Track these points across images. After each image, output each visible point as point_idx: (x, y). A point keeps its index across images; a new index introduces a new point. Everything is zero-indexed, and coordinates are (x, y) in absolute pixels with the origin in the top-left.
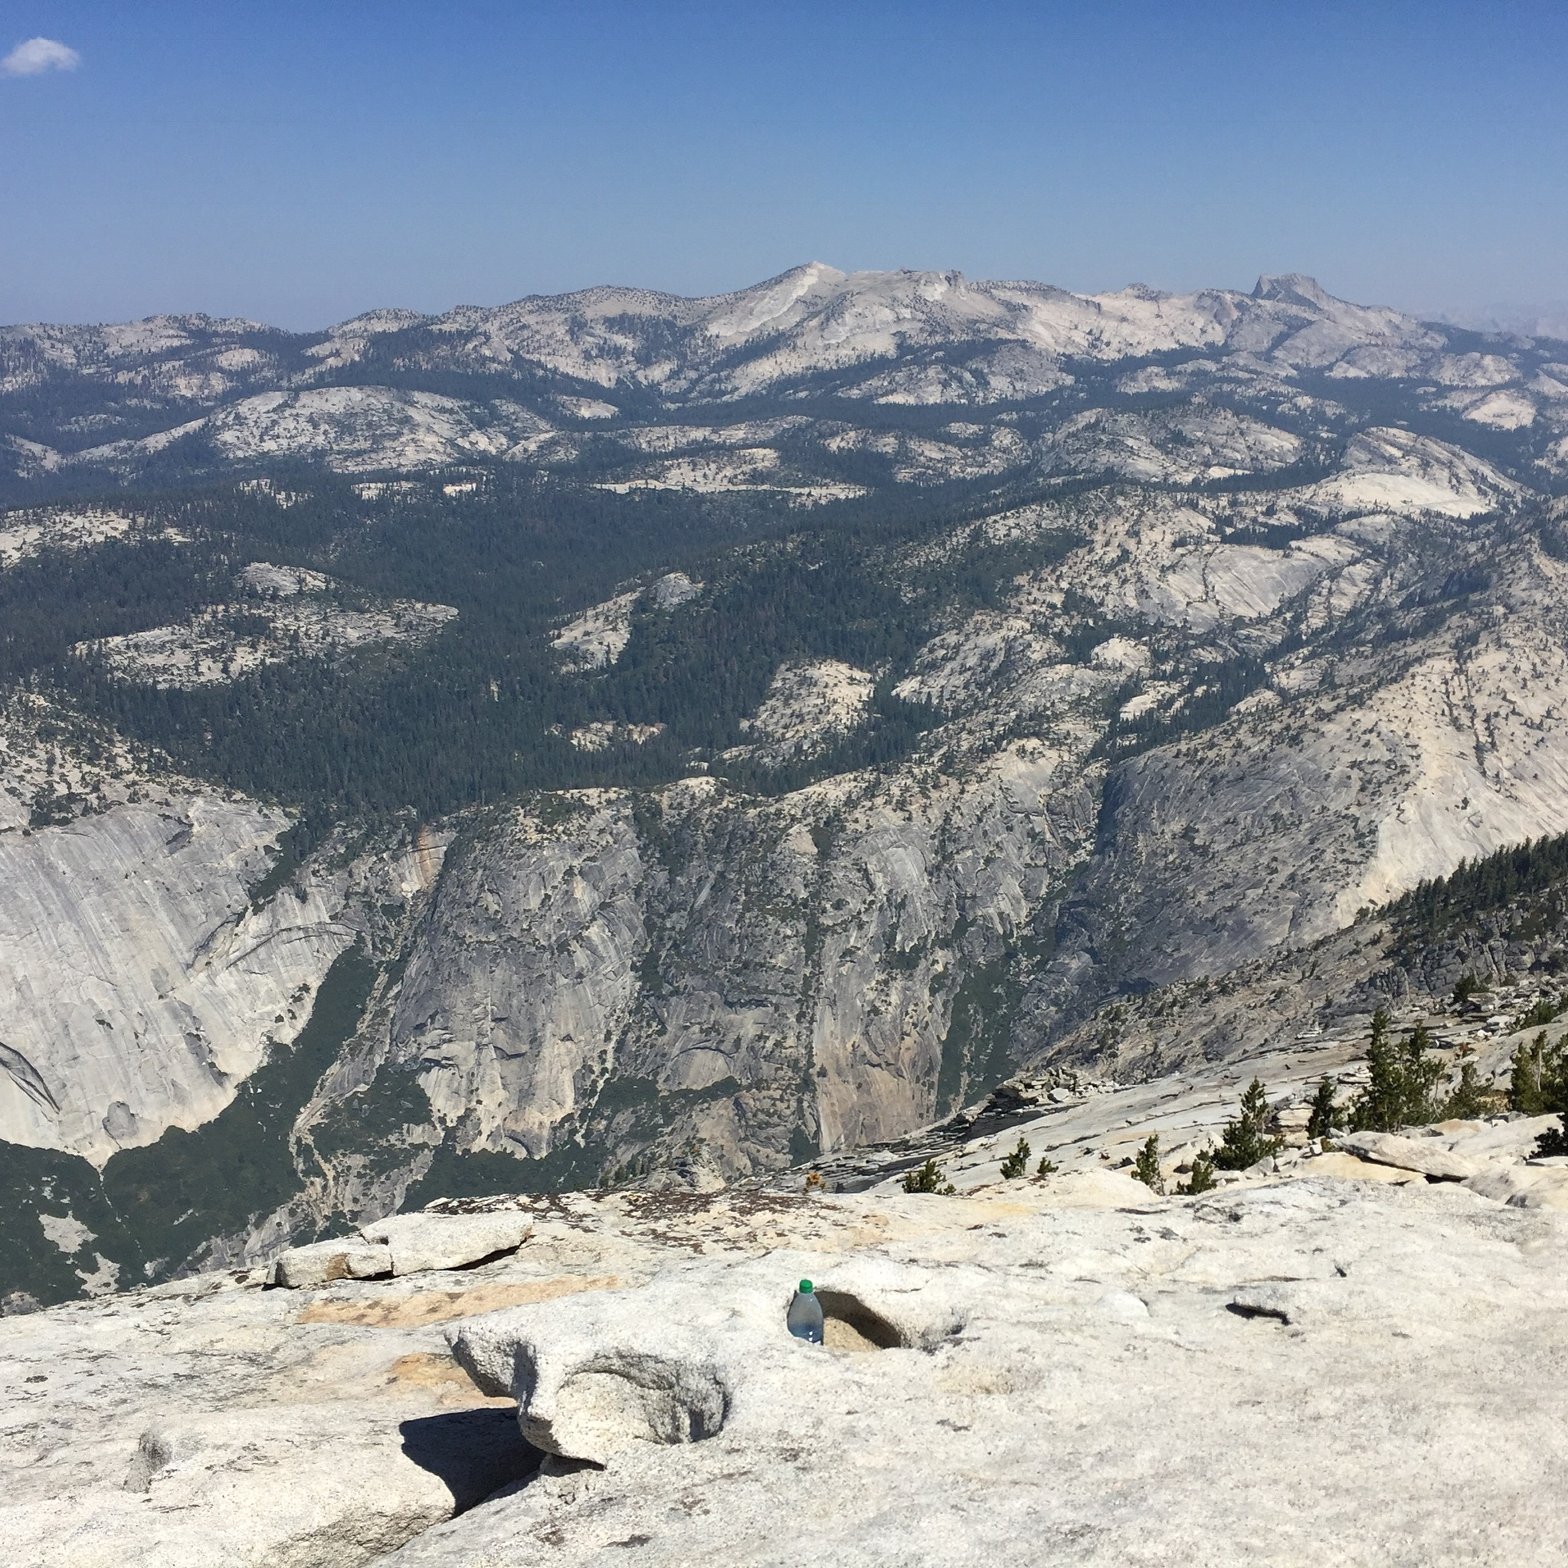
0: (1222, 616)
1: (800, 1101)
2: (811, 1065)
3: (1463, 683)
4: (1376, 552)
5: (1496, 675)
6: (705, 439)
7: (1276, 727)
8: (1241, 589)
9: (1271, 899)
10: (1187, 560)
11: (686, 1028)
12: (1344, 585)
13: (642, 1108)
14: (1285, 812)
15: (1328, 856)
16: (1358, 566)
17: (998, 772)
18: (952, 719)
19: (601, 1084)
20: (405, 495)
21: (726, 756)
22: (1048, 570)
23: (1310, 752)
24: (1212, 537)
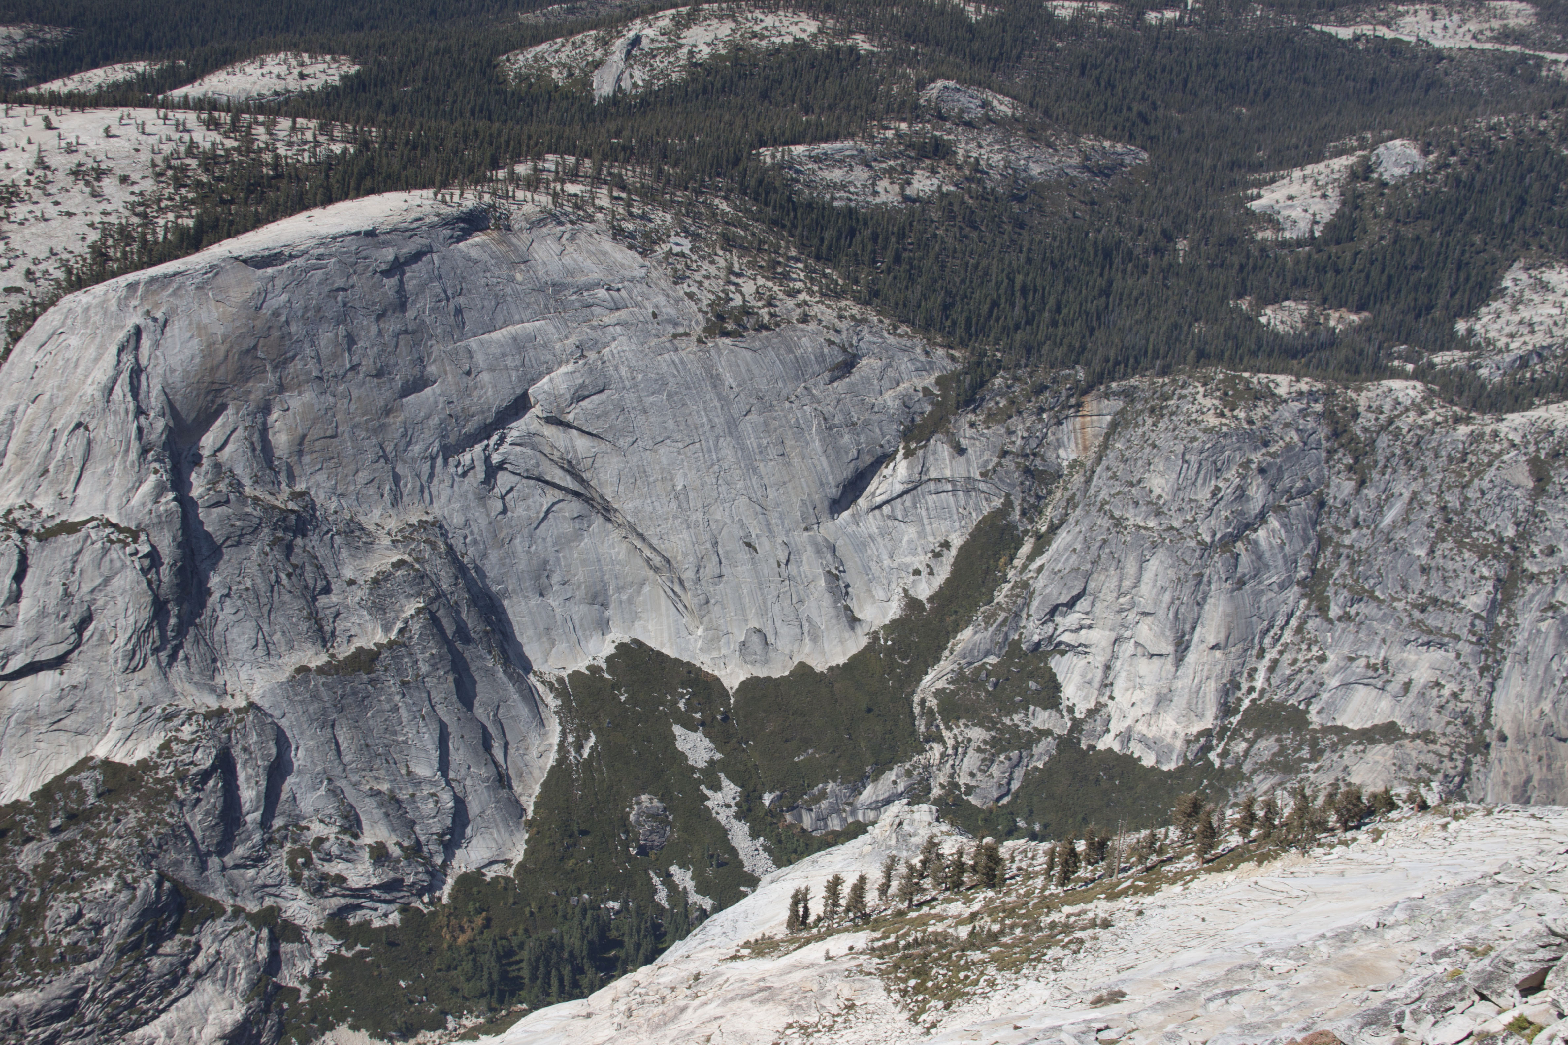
1: (1468, 762)
2: (1487, 724)
11: (1351, 659)
13: (1288, 738)
19: (1246, 703)
20: (1101, 17)
21: (1437, 359)
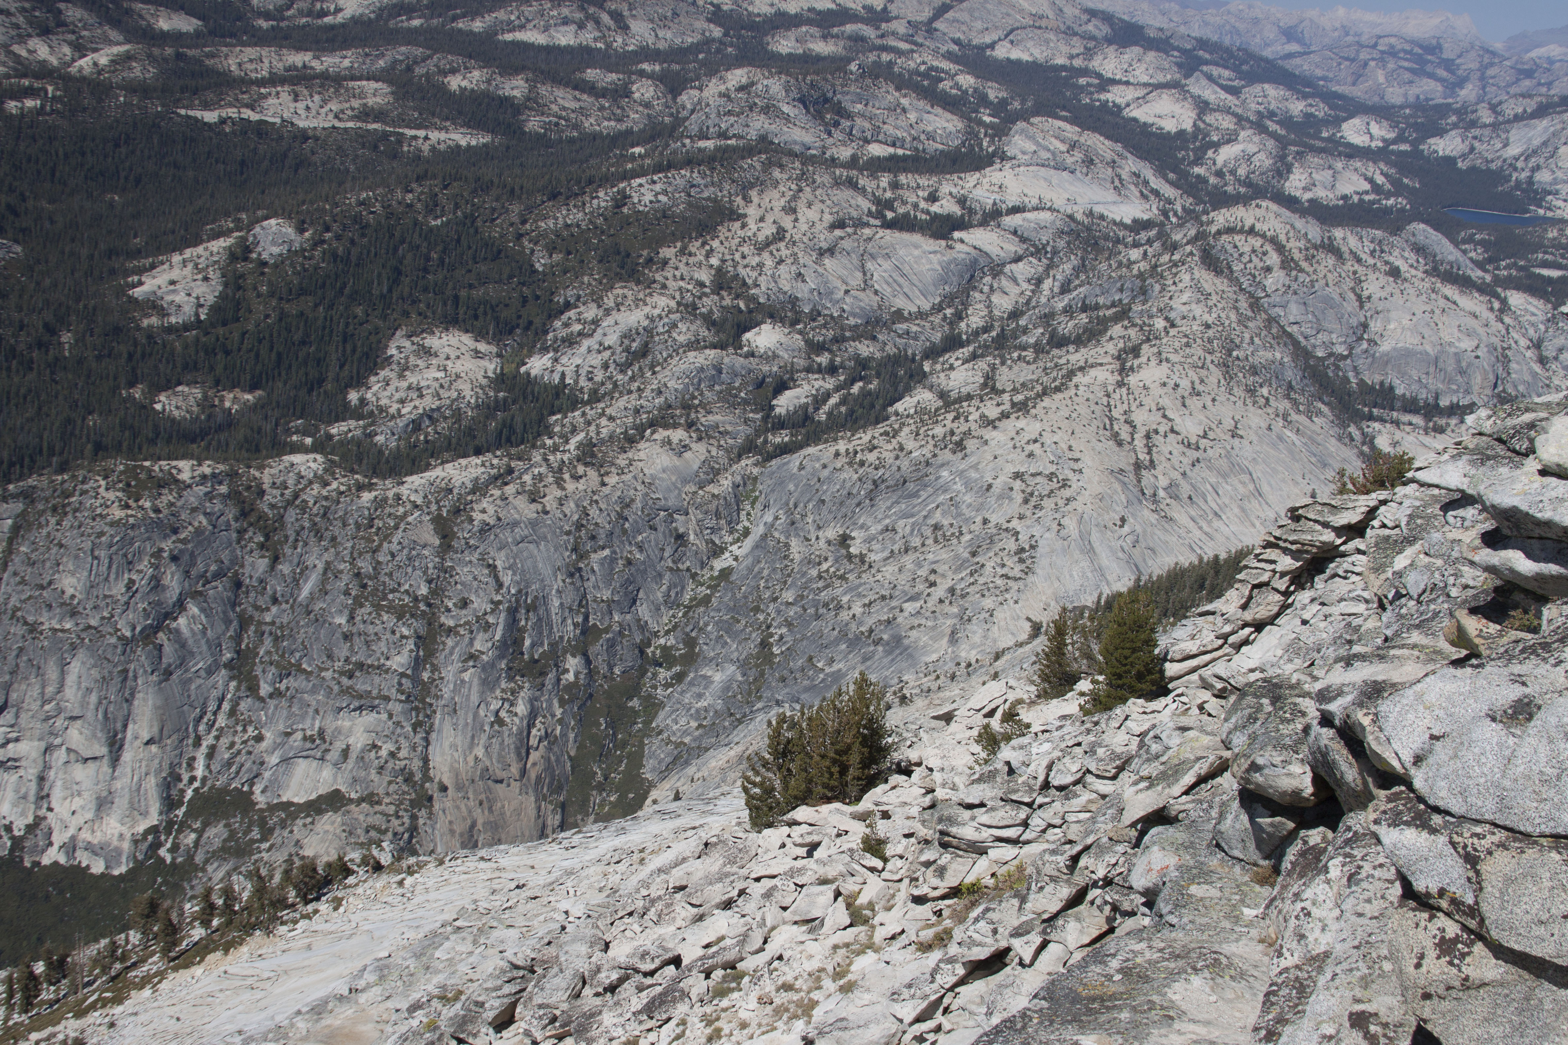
0: (880, 307)
1: (414, 818)
2: (427, 778)
3: (1125, 397)
4: (1039, 251)
5: (1156, 390)
6: (305, 66)
7: (939, 431)
8: (901, 280)
9: (928, 614)
10: (846, 244)
11: (288, 735)
12: (1005, 283)
13: (236, 822)
14: (945, 522)
15: (988, 569)
16: (1020, 264)
17: (640, 464)
18: (589, 402)
19: (189, 793)
21: (334, 431)
22: (698, 244)
23: (972, 460)
24: (873, 221)
